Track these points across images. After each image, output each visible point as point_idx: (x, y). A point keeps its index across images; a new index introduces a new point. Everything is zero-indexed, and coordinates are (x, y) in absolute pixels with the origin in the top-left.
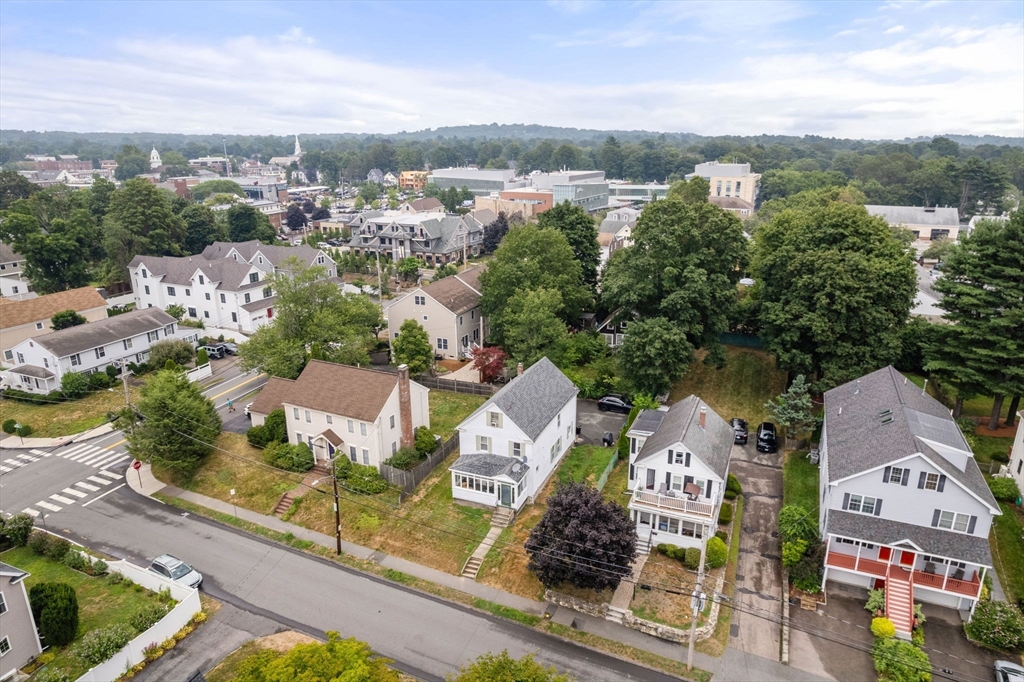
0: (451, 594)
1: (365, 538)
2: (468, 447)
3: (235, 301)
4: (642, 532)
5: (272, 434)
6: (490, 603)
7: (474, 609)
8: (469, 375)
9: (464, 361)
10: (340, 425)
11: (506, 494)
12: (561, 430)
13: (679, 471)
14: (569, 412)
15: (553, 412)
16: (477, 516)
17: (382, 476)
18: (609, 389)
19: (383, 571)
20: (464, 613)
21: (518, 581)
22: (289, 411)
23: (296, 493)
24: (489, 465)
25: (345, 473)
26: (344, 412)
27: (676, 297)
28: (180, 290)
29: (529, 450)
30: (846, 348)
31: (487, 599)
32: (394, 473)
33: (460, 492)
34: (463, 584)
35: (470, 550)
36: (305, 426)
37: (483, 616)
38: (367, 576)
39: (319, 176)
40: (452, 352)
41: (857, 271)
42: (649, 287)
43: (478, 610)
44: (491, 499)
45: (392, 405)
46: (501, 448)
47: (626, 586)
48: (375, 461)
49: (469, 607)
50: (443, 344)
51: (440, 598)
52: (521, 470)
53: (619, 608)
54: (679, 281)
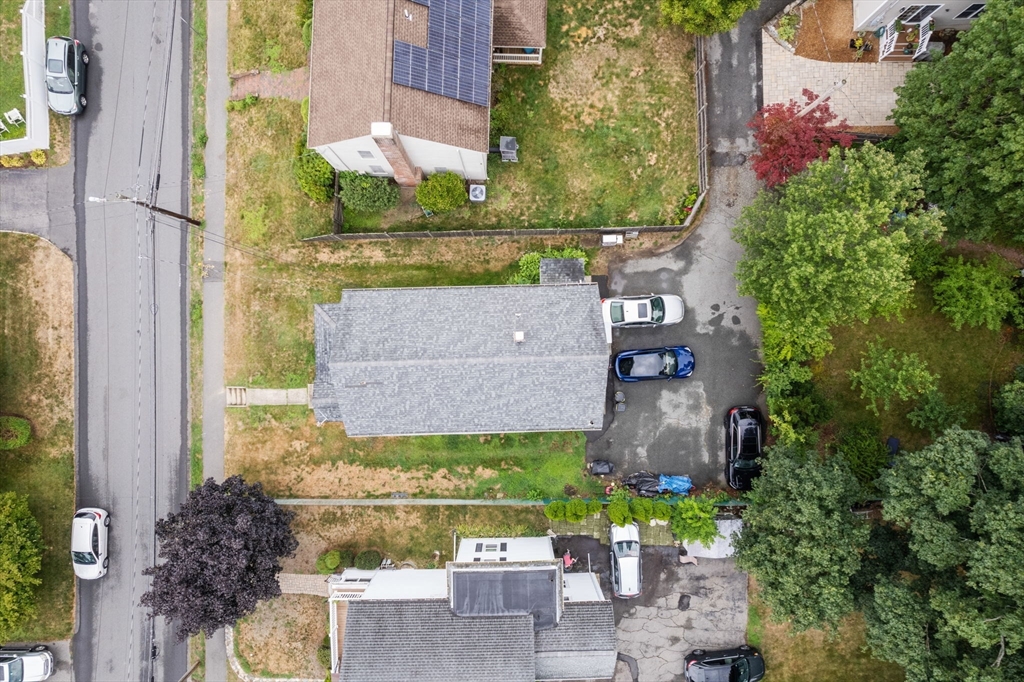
0: (196, 391)
6: (201, 439)
7: (189, 425)
19: (197, 295)
20: (179, 417)
21: (236, 458)
31: (204, 435)
35: (254, 383)
37: (184, 439)
38: (184, 279)
43: (190, 430)
49: (189, 418)
51: (189, 380)
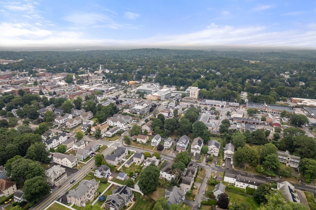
1: (145, 148)
2: (152, 141)
3: (123, 125)
4: (165, 147)
5: (135, 141)
8: (151, 134)
9: (150, 132)
10: (142, 140)
11: (155, 145)
12: (160, 140)
13: (167, 143)
14: (160, 139)
15: (159, 139)
16: (153, 147)
17: (145, 144)
18: (164, 136)
21: (156, 150)
22: (137, 139)
23: (139, 145)
24: (154, 143)
25: (142, 144)
26: (142, 139)
27: (170, 128)
28: (115, 123)
29: (157, 142)
30: (184, 133)
32: (146, 144)
33: (152, 145)
34: (152, 151)
35: (153, 149)
36: (138, 140)
39: (110, 81)
40: (149, 131)
41: (185, 126)
42: (167, 127)
43: (154, 152)
44: (154, 145)
45: (146, 138)
46: (155, 142)
47: (163, 150)
48: (145, 143)
50: (148, 131)
52: (156, 143)
53: (163, 152)
54: (170, 127)
